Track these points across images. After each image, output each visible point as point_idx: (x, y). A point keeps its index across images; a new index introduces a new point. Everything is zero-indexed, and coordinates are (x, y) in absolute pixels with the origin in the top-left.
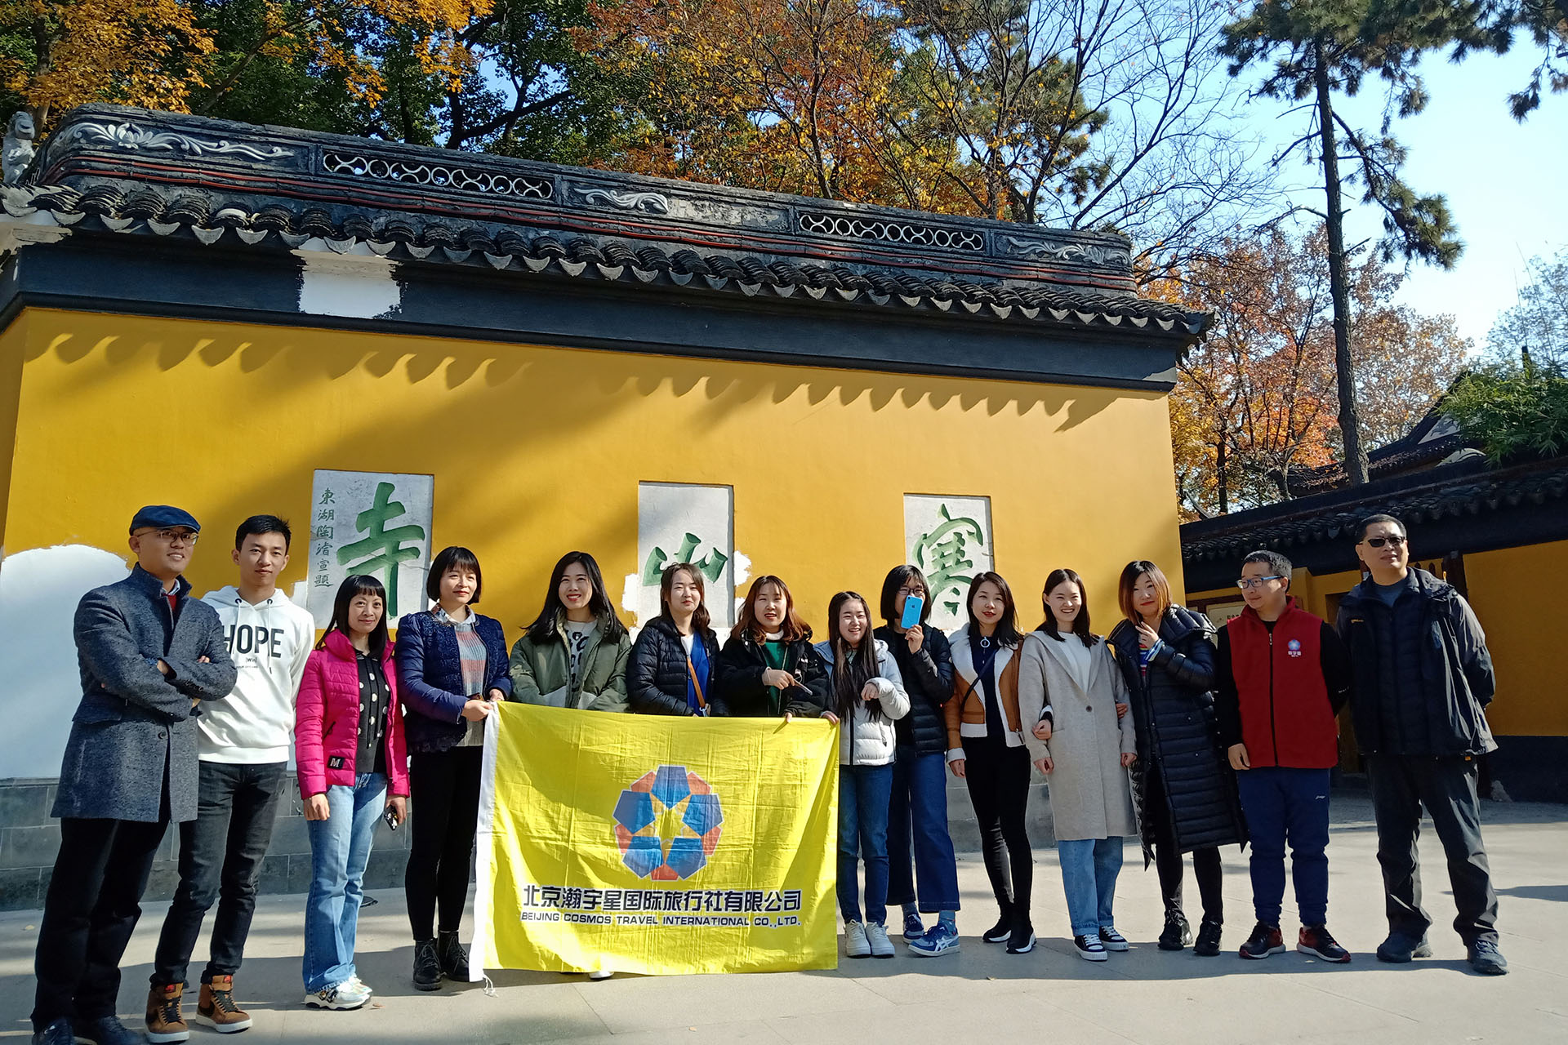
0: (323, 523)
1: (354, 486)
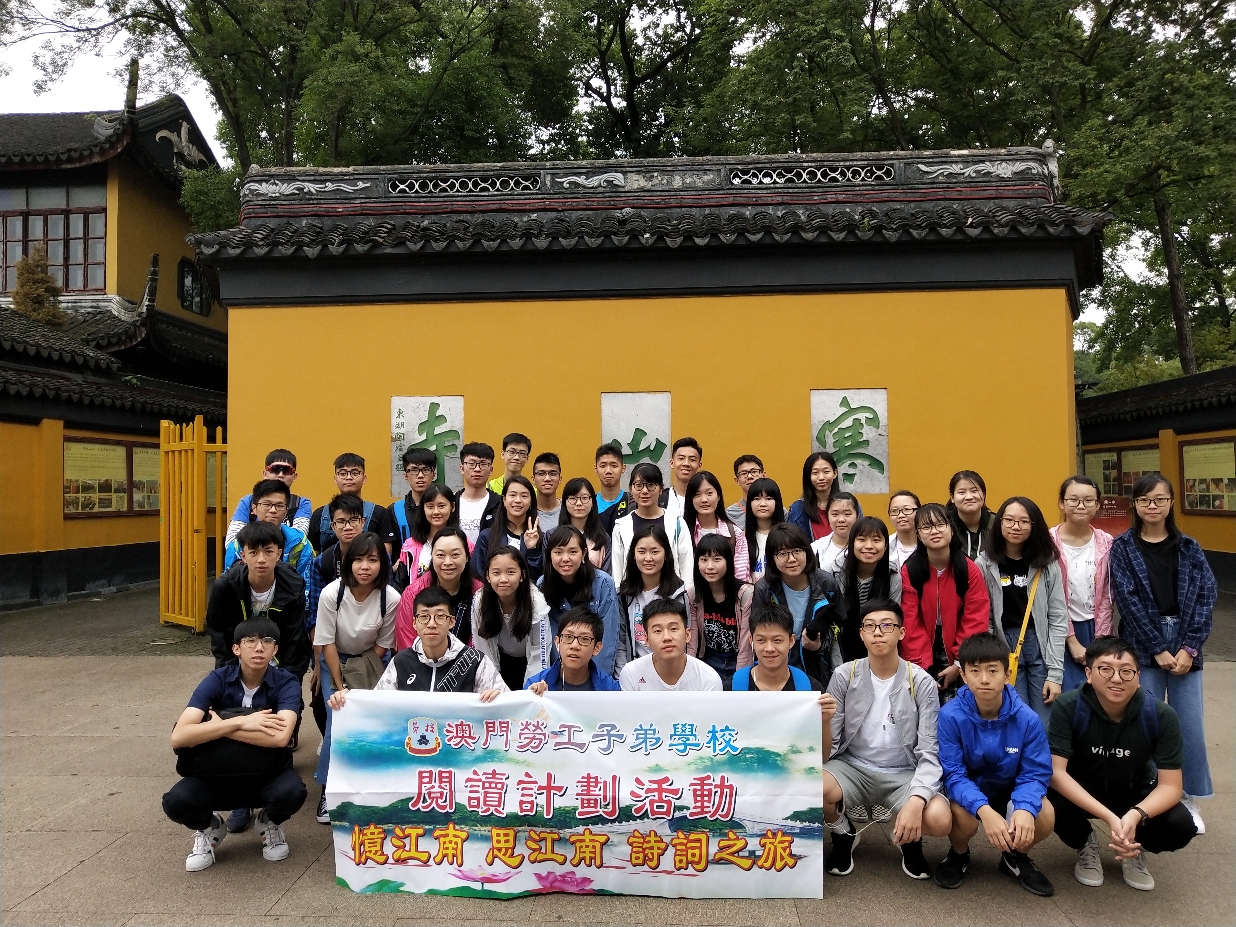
0: (398, 430)
1: (416, 406)
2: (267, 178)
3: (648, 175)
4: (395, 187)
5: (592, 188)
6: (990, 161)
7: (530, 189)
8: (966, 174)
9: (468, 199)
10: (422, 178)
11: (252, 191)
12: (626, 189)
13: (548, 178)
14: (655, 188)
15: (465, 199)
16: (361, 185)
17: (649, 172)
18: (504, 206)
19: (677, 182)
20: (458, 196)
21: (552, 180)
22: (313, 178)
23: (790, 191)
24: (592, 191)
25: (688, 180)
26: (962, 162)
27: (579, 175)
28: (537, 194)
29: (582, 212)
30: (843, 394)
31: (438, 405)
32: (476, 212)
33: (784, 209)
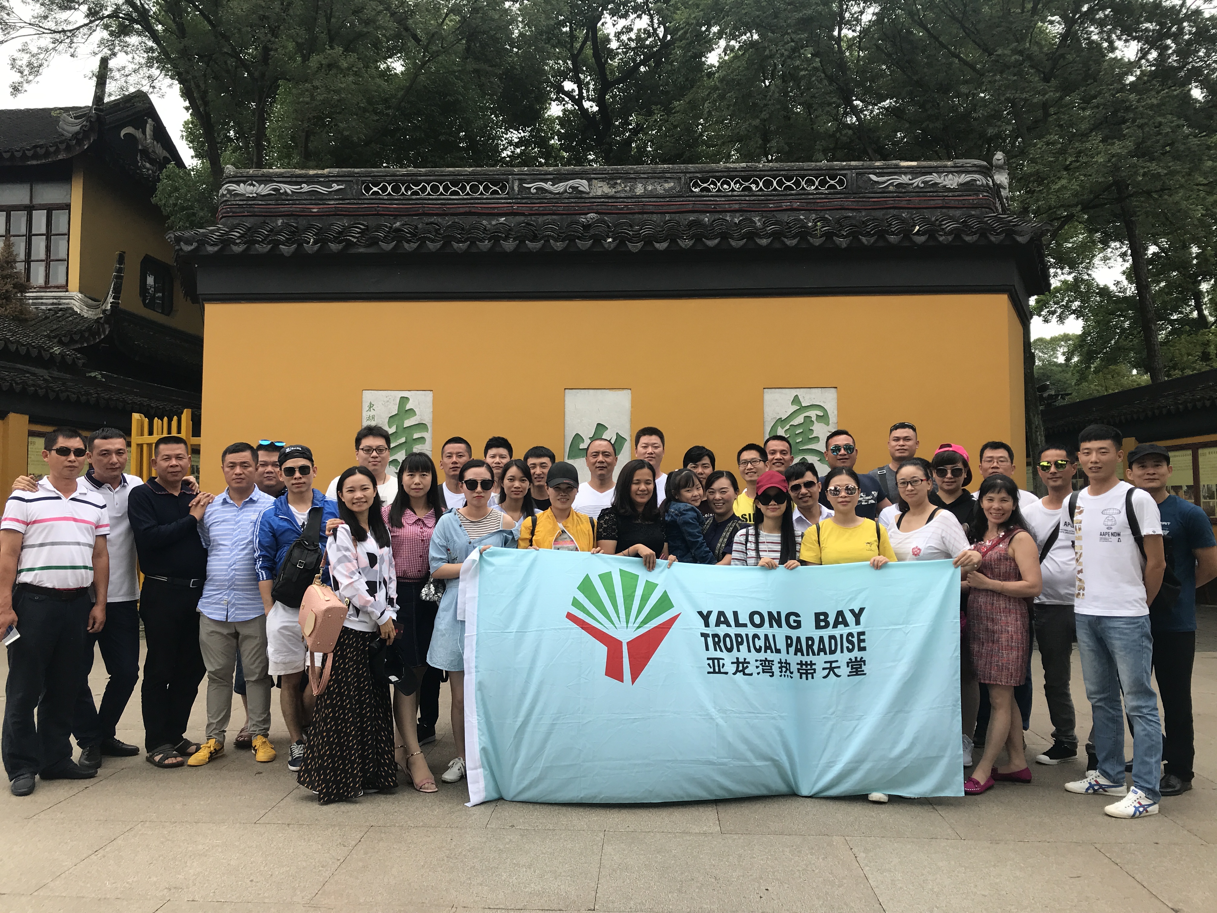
1: (386, 399)
2: (244, 179)
3: (611, 182)
4: (368, 189)
5: (558, 193)
6: (937, 173)
7: (499, 194)
8: (915, 185)
9: (439, 202)
10: (394, 181)
11: (229, 191)
12: (591, 195)
13: (516, 184)
14: (618, 195)
15: (435, 202)
16: (335, 187)
17: (612, 179)
18: (473, 210)
19: (639, 189)
20: (429, 199)
21: (520, 185)
22: (289, 179)
23: (747, 198)
24: (557, 196)
25: (650, 188)
26: (911, 173)
27: (545, 181)
28: (505, 199)
29: (549, 217)
30: (794, 392)
31: (407, 399)
32: (446, 215)
33: (741, 216)
